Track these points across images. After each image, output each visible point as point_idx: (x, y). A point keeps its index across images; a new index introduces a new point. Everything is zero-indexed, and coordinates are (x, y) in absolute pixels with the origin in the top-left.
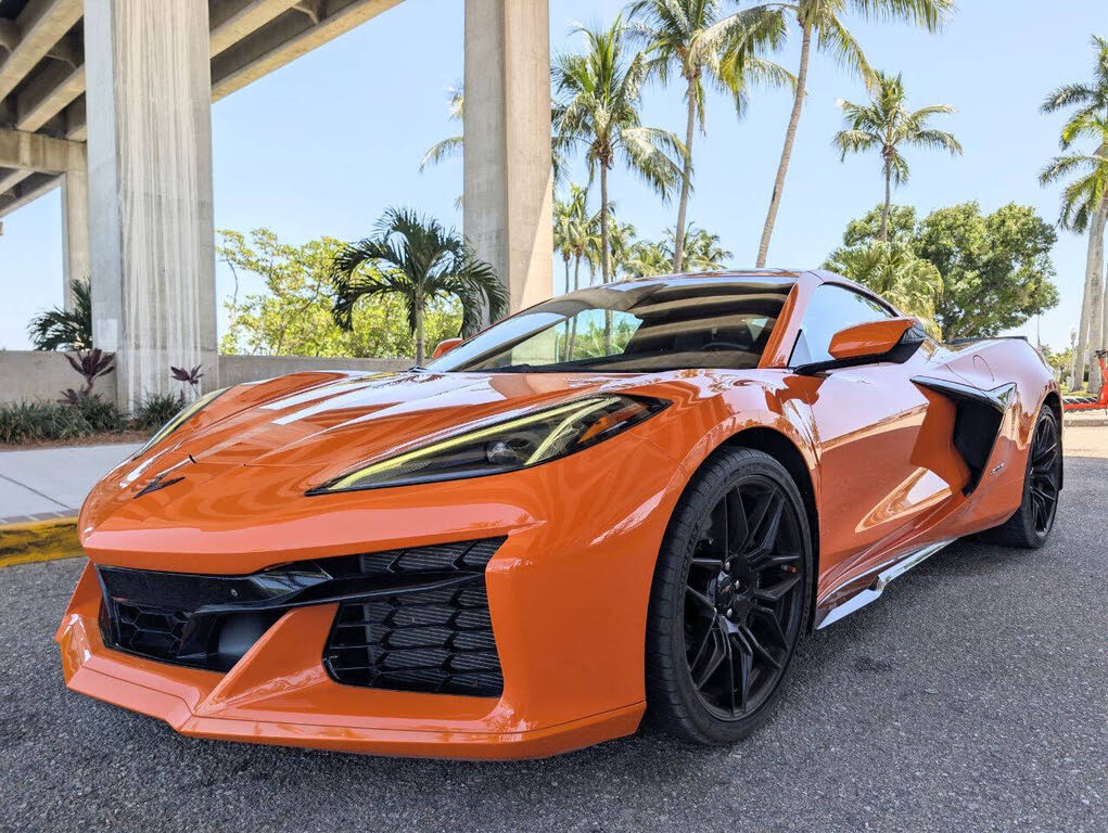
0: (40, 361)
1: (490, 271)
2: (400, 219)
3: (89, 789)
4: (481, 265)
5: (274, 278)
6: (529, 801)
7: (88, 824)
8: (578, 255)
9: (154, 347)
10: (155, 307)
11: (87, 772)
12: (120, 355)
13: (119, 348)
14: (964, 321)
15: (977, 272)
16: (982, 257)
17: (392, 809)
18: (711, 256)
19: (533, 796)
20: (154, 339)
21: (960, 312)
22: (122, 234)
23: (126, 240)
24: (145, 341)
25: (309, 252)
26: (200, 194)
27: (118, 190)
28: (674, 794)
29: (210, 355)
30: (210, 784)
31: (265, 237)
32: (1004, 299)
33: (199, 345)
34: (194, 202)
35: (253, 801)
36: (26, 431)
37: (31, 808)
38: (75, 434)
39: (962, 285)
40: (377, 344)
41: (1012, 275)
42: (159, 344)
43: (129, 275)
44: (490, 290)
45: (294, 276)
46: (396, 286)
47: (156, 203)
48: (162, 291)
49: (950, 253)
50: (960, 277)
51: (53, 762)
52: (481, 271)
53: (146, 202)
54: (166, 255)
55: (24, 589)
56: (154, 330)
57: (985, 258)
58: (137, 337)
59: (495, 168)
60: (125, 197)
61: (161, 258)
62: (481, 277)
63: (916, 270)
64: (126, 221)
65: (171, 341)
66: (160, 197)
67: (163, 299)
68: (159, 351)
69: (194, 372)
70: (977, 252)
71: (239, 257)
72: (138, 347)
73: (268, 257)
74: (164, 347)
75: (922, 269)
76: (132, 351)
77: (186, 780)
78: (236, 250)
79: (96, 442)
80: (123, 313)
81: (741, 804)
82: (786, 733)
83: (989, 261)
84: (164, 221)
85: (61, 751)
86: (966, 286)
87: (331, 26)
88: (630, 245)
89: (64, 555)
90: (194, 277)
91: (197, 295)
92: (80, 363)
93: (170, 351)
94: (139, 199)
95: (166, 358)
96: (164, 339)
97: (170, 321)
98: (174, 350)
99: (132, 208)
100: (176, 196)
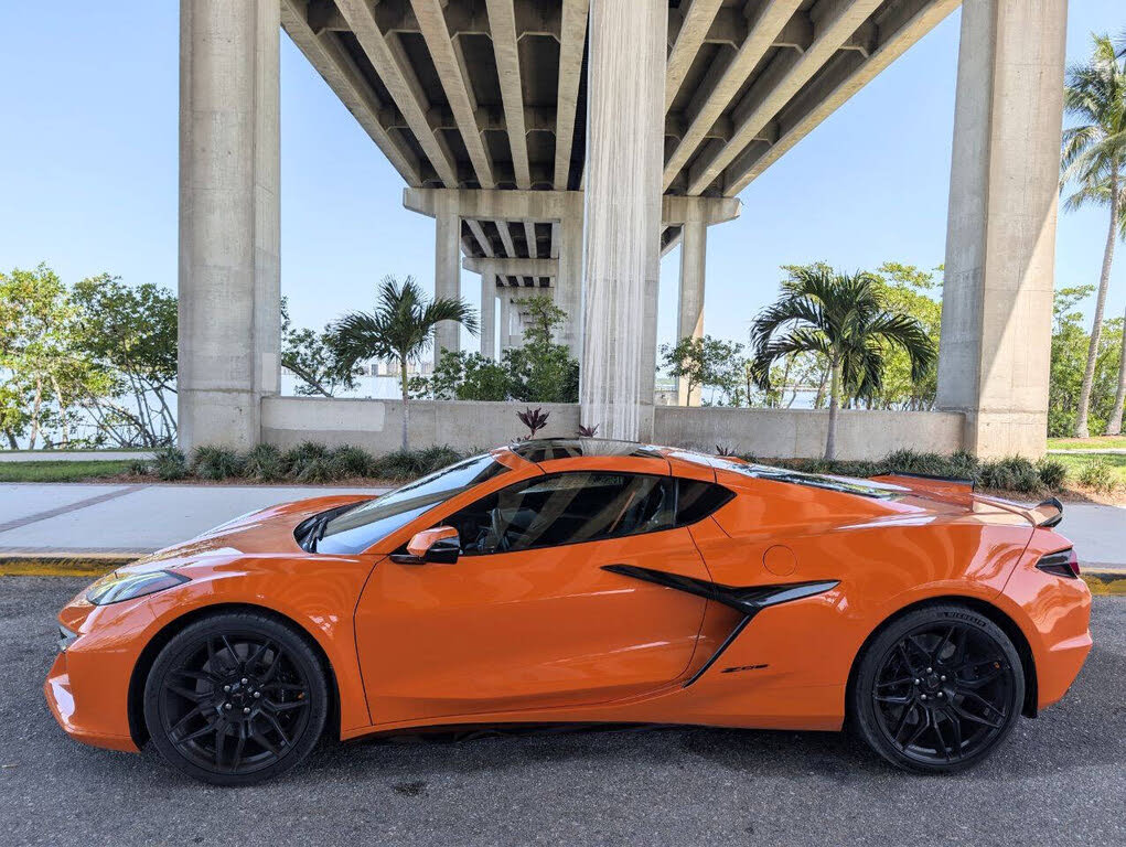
4: (905, 319)
20: (604, 395)
24: (597, 398)
26: (648, 275)
29: (649, 408)
34: (642, 281)
44: (915, 345)
47: (613, 287)
48: (613, 357)
52: (904, 326)
56: (604, 388)
58: (592, 394)
59: (977, 200)
61: (613, 330)
67: (612, 364)
72: (592, 402)
74: (612, 402)
87: (880, 57)
93: (616, 404)
94: (600, 284)
95: (612, 411)
96: (612, 395)
97: (617, 380)
98: (619, 405)
99: (594, 292)
100: (627, 279)
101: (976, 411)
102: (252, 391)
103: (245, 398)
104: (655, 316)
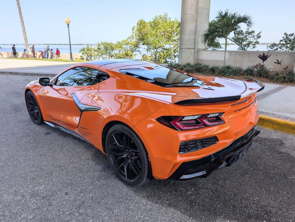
102: (194, 49)
103: (193, 50)
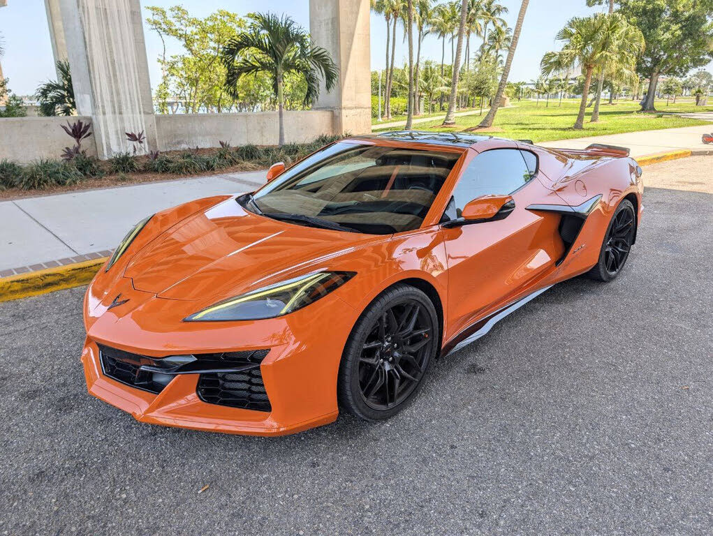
0: (47, 125)
1: (325, 54)
2: (265, 21)
3: (104, 437)
4: (319, 50)
5: (189, 43)
6: (290, 448)
7: (105, 454)
8: (396, 17)
9: (114, 112)
10: (112, 87)
11: (102, 427)
12: (94, 117)
13: (93, 114)
14: (666, 62)
15: (680, 25)
16: (685, 13)
17: (231, 450)
18: (492, 11)
19: (293, 445)
20: (114, 107)
21: (664, 55)
22: (85, 38)
23: (87, 40)
24: (108, 109)
25: (210, 23)
27: (78, 7)
28: (353, 445)
29: (149, 117)
30: (155, 434)
31: (180, 12)
32: (696, 46)
33: (142, 110)
35: (173, 445)
36: (45, 181)
37: (81, 446)
38: (74, 182)
39: (668, 35)
40: (259, 86)
41: (704, 27)
42: (117, 111)
43: (93, 65)
44: (326, 67)
45: (202, 40)
46: (264, 66)
48: (115, 75)
49: (661, 11)
50: (667, 29)
51: (87, 422)
52: (318, 55)
53: (97, 14)
54: (114, 50)
55: (61, 309)
56: (112, 101)
57: (687, 14)
58: (103, 107)
60: (84, 11)
61: (111, 52)
62: (319, 58)
63: (627, 34)
64: (86, 28)
65: (125, 108)
66: (106, 9)
67: (116, 81)
68: (117, 115)
69: (140, 135)
70: (682, 9)
71: (164, 26)
72: (104, 113)
73: (183, 27)
74: (121, 113)
75: (631, 34)
76: (101, 117)
77: (145, 432)
78: (161, 21)
79: (87, 187)
80: (93, 92)
81: (380, 451)
82: (415, 413)
83: (689, 17)
84: (110, 26)
85: (90, 416)
86: (670, 36)
88: (433, 8)
89: (79, 284)
90: (134, 65)
91: (137, 76)
92: (71, 131)
93: (125, 116)
94: (93, 12)
95: (122, 120)
96: (120, 107)
97: (122, 96)
98: (127, 115)
99: (89, 18)
100: (115, 9)
101: (340, 109)
104: (143, 42)
